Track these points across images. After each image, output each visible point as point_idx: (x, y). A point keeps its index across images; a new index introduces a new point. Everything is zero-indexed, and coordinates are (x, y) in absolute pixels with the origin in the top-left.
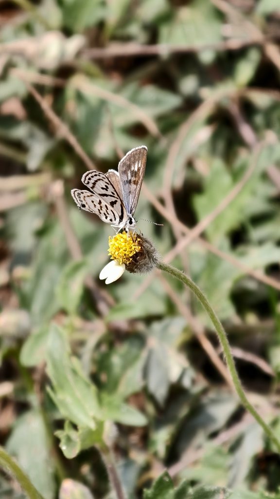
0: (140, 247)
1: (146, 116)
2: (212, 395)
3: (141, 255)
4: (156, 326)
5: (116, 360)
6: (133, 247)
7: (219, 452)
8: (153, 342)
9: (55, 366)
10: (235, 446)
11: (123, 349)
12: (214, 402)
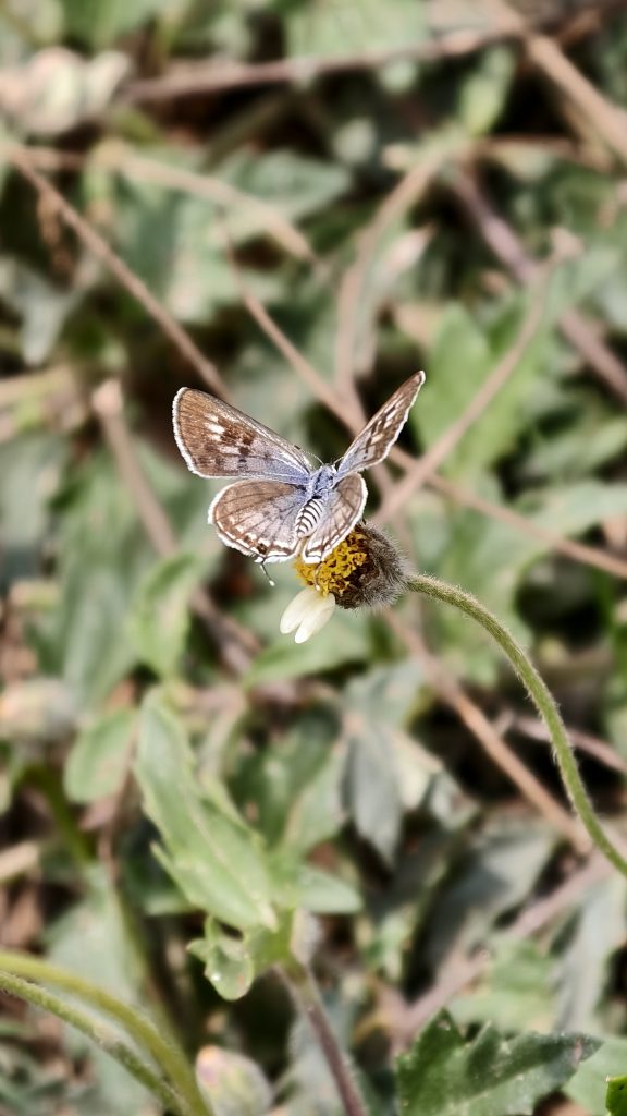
0: (365, 555)
1: (274, 219)
2: (492, 829)
3: (368, 570)
4: (358, 687)
5: (275, 771)
6: (351, 557)
7: (527, 955)
8: (355, 722)
9: (162, 796)
10: (563, 939)
11: (288, 744)
12: (501, 843)
